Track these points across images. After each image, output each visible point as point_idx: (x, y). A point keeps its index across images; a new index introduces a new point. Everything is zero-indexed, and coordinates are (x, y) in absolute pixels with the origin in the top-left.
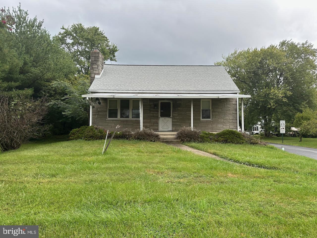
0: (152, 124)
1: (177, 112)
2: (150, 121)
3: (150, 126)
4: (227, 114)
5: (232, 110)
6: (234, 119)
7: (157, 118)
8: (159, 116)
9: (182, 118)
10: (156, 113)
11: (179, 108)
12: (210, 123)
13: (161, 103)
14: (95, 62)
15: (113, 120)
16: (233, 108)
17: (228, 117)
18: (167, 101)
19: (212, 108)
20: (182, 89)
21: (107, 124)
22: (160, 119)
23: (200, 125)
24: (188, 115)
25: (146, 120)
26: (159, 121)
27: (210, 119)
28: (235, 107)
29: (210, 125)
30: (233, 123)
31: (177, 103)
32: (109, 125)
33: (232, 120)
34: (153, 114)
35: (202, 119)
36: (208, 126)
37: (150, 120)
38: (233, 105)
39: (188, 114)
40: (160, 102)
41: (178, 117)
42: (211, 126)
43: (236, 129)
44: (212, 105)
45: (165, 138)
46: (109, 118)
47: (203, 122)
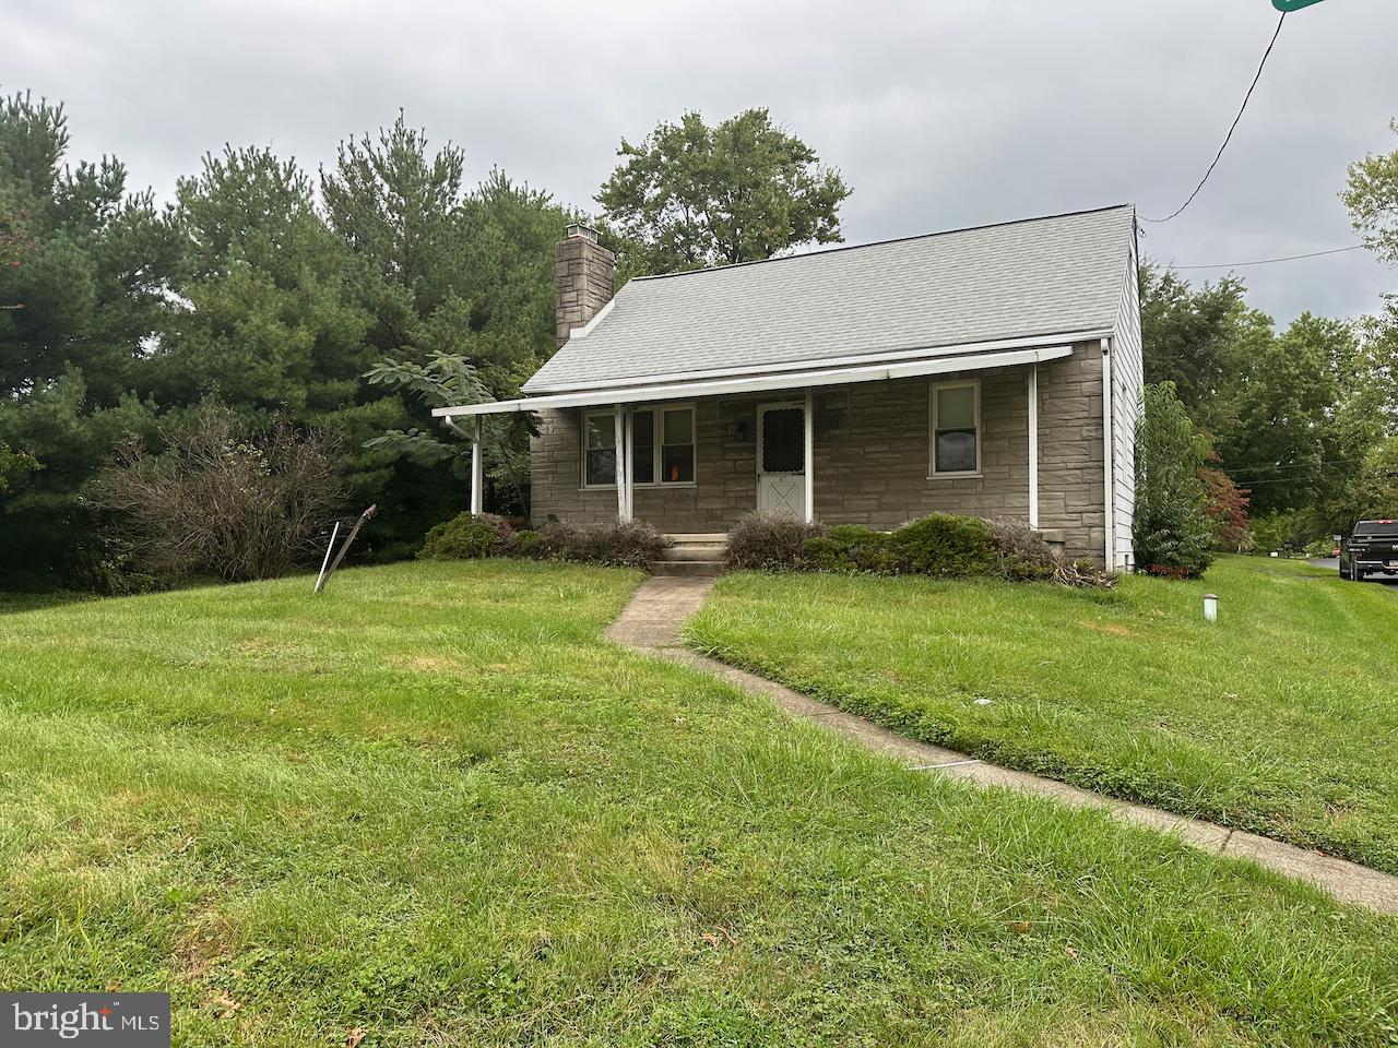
0: (732, 503)
1: (828, 450)
2: (725, 491)
3: (723, 509)
4: (1056, 445)
5: (1080, 422)
6: (1089, 468)
7: (754, 478)
8: (760, 469)
9: (847, 471)
10: (746, 456)
11: (837, 432)
12: (969, 491)
13: (767, 415)
14: (569, 279)
15: (598, 493)
16: (1086, 414)
17: (1058, 459)
18: (789, 406)
19: (984, 420)
20: (848, 348)
21: (582, 508)
22: (763, 479)
23: (923, 500)
24: (873, 459)
25: (708, 487)
26: (758, 489)
27: (973, 472)
28: (1092, 411)
29: (973, 497)
30: (1086, 486)
31: (829, 407)
32: (587, 509)
33: (1079, 472)
34: (735, 460)
35: (935, 475)
36: (964, 504)
37: (723, 487)
38: (1087, 399)
39: (875, 456)
40: (761, 410)
41: (830, 471)
42: (974, 503)
43: (1097, 515)
44: (983, 409)
45: (690, 555)
46: (589, 486)
47: (938, 485)
